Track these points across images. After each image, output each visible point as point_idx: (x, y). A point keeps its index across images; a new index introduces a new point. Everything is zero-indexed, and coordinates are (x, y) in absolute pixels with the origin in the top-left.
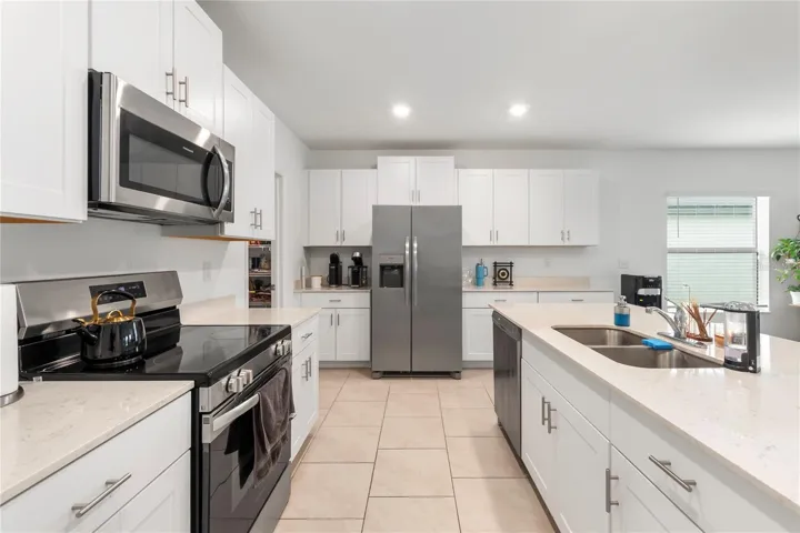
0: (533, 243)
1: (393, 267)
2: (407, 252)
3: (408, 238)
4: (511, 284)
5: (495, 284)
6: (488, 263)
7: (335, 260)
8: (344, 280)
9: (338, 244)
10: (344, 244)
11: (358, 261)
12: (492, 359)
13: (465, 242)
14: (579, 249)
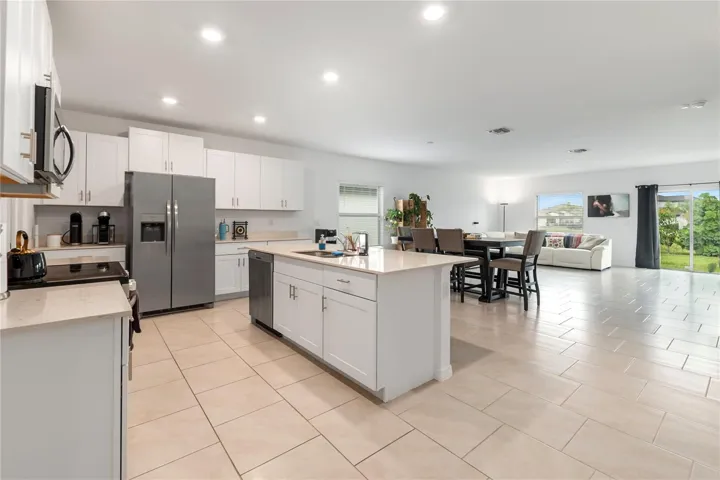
0: (262, 208)
1: (153, 225)
2: (169, 213)
3: (169, 201)
4: (246, 237)
5: (234, 238)
6: (229, 222)
7: (76, 219)
8: (84, 239)
9: (83, 203)
10: (89, 204)
11: (104, 221)
12: (247, 289)
13: (217, 207)
14: (291, 212)
